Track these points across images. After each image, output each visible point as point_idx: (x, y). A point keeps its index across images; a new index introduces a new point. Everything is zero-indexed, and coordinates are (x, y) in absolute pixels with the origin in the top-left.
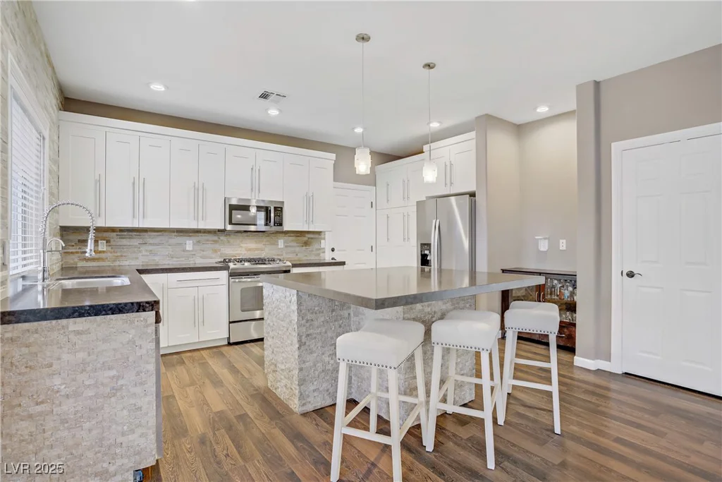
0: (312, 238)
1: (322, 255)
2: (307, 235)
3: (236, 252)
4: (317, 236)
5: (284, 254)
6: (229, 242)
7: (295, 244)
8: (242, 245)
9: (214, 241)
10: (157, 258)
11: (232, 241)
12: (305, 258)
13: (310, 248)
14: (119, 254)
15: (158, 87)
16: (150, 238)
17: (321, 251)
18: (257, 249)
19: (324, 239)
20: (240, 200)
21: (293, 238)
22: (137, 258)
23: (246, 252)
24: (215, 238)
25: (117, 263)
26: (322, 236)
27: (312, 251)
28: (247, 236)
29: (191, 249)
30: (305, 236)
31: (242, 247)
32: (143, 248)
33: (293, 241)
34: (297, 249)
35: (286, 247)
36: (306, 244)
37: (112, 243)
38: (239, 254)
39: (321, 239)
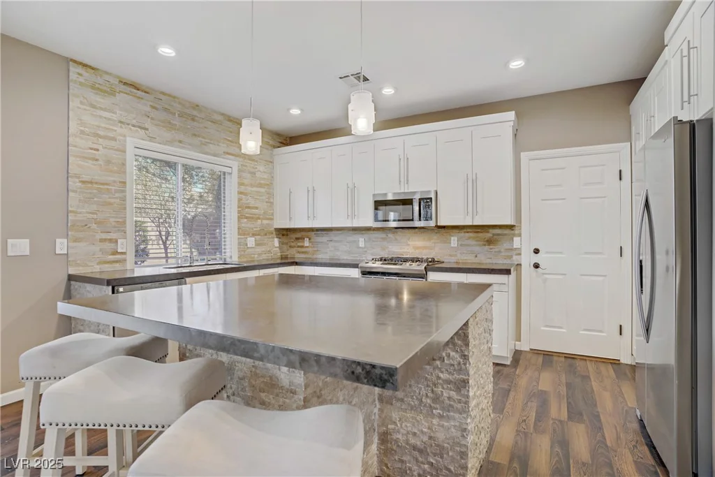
0: (498, 235)
1: (515, 257)
2: (491, 230)
3: (403, 250)
4: (507, 231)
5: (459, 255)
6: (396, 239)
7: (474, 243)
8: (409, 243)
9: (382, 238)
10: (338, 253)
11: (398, 237)
12: (489, 261)
13: (496, 248)
14: (316, 249)
15: (295, 111)
16: (333, 236)
17: (515, 252)
18: (425, 248)
19: (520, 235)
20: (394, 194)
21: (471, 235)
22: (327, 253)
23: (413, 251)
24: (384, 236)
25: (315, 256)
26: (516, 232)
27: (500, 252)
28: (415, 233)
29: (363, 246)
30: (488, 232)
31: (409, 245)
32: (331, 244)
33: (469, 238)
34: (477, 249)
35: (461, 245)
36: (490, 242)
37: (312, 240)
38: (407, 253)
39: (514, 235)
